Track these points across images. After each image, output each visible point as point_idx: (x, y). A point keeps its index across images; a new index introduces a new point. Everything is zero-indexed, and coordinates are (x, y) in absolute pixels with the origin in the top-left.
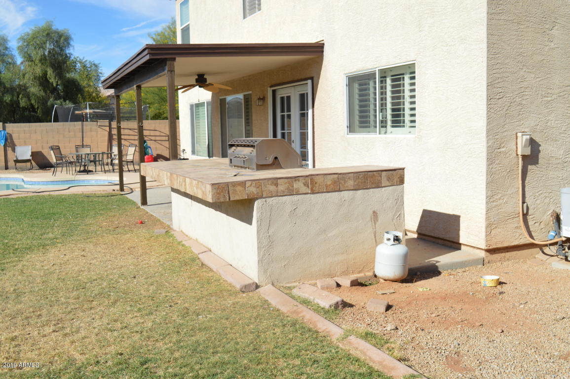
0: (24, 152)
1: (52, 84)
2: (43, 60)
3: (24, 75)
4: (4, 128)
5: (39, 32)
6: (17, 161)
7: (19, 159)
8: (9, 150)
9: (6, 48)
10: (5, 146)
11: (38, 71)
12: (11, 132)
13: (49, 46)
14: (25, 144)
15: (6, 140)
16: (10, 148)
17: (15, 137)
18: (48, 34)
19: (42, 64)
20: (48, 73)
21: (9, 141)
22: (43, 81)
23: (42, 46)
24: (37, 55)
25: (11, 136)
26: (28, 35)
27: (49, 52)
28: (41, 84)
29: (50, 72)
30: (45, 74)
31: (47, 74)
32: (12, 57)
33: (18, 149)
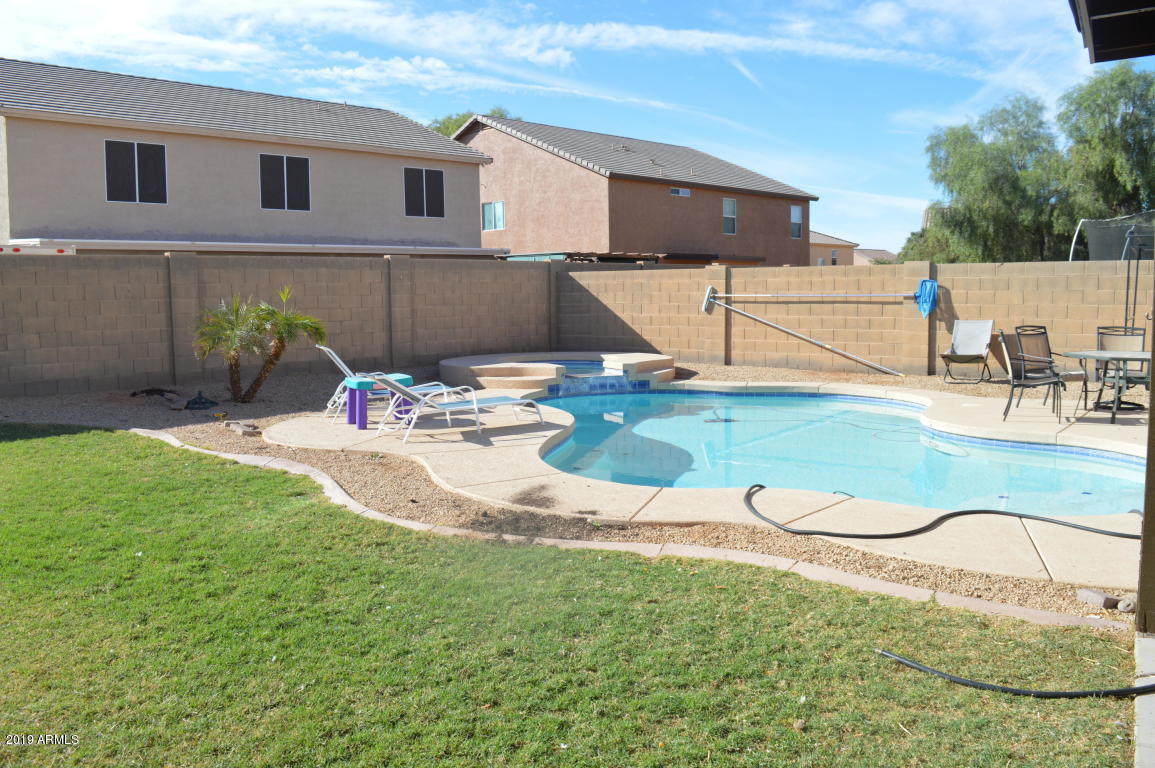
0: (972, 336)
1: (1124, 187)
2: (1109, 137)
3: (1066, 171)
4: (933, 274)
5: (1103, 81)
6: (952, 358)
7: (960, 352)
8: (941, 327)
9: (1041, 124)
10: (932, 316)
11: (1096, 160)
12: (947, 285)
13: (1123, 109)
14: (980, 315)
15: (935, 303)
16: (943, 324)
17: (956, 295)
18: (1123, 84)
19: (1106, 145)
20: (1117, 163)
21: (942, 305)
22: (1106, 181)
23: (1107, 108)
24: (1095, 128)
25: (947, 293)
26: (1081, 88)
27: (1124, 120)
28: (1100, 187)
29: (1121, 161)
30: (1111, 165)
31: (1113, 166)
32: (1050, 140)
33: (960, 326)
